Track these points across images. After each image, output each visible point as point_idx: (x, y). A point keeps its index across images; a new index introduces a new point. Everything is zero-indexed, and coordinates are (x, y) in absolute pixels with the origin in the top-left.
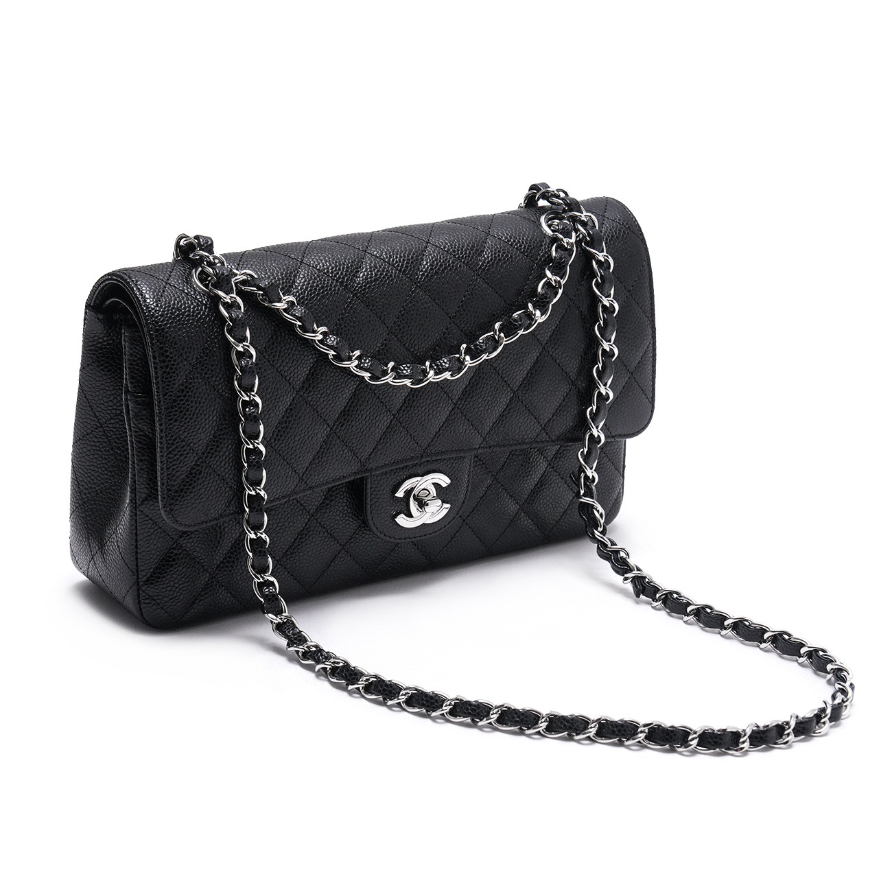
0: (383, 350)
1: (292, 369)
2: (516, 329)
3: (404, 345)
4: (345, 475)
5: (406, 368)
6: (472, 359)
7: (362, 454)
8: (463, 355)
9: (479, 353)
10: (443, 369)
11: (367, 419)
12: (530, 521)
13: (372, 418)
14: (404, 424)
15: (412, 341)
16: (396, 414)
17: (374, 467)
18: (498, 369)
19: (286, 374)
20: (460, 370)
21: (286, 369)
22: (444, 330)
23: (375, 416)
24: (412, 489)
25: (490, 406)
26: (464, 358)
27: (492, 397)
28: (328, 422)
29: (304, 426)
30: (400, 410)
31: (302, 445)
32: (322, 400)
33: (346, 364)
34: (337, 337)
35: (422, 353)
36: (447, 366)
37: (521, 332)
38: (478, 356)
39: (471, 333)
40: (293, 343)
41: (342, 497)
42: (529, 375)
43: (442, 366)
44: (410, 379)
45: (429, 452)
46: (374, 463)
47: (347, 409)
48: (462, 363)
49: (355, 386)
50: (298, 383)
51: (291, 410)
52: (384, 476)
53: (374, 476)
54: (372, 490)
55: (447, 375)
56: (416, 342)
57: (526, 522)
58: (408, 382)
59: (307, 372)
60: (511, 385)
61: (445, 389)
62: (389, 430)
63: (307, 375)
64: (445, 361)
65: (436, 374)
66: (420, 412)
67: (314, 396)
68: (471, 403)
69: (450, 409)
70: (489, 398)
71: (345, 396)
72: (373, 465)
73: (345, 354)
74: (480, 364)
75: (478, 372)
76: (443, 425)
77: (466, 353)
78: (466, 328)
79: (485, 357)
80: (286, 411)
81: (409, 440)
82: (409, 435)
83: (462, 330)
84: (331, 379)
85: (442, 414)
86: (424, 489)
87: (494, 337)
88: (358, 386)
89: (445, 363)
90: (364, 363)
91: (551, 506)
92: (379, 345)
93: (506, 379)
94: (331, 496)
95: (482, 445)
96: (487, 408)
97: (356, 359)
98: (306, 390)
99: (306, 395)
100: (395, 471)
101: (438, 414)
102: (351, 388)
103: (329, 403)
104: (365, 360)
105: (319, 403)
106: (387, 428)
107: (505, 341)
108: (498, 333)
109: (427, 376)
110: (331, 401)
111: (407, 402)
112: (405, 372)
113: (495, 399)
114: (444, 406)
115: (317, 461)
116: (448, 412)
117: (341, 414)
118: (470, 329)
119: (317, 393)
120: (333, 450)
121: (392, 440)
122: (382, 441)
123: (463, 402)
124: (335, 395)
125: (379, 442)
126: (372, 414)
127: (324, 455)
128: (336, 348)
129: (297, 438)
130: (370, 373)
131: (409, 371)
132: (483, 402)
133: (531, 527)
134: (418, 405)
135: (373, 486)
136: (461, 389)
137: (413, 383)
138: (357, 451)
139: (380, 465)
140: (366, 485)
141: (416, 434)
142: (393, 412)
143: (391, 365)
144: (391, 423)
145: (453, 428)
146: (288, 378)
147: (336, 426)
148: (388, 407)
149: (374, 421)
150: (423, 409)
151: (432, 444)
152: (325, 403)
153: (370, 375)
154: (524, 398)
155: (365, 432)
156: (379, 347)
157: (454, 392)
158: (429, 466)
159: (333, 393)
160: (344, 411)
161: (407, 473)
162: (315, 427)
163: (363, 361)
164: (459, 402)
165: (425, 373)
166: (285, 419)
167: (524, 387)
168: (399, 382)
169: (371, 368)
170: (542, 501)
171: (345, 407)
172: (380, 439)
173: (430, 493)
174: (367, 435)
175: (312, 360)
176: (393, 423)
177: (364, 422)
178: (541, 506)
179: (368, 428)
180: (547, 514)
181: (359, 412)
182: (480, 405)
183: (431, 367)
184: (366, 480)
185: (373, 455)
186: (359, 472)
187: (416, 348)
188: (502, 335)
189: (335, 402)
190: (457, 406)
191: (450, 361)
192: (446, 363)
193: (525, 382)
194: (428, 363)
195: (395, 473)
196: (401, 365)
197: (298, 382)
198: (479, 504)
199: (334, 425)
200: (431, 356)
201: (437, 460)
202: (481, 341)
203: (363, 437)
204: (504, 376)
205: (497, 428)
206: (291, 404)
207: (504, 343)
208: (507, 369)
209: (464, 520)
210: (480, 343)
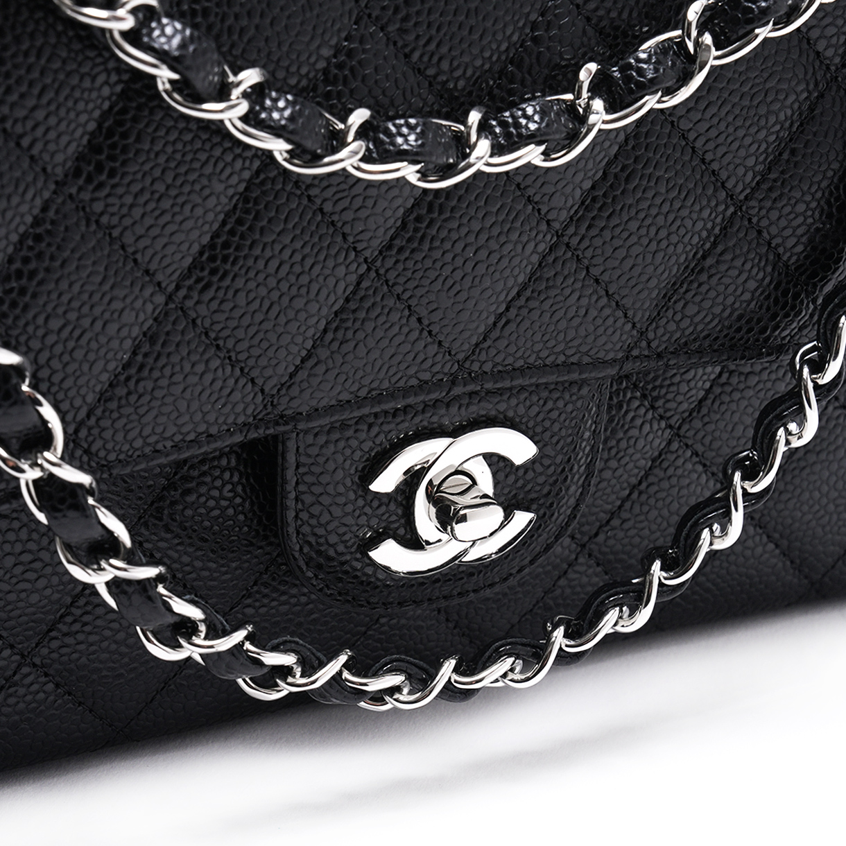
0: (340, 66)
1: (40, 115)
2: (750, 21)
3: (406, 56)
4: (214, 430)
5: (405, 130)
6: (610, 109)
7: (269, 372)
8: (585, 95)
9: (631, 92)
10: (520, 135)
11: (282, 273)
12: (771, 546)
13: (298, 269)
14: (399, 289)
15: (432, 46)
16: (374, 261)
17: (304, 409)
18: (692, 136)
19: (19, 129)
20: (573, 138)
21: (20, 113)
22: (533, 17)
23: (309, 262)
24: (424, 471)
25: (664, 244)
26: (588, 108)
27: (671, 217)
28: (160, 277)
29: (76, 288)
30: (389, 247)
31: (71, 344)
32: (137, 212)
33: (211, 111)
34: (185, 25)
35: (461, 84)
36: (533, 126)
37: (764, 33)
38: (630, 99)
39: (617, 28)
40: (45, 34)
41: (218, 483)
42: (785, 156)
43: (517, 125)
44: (418, 162)
45: (476, 367)
46: (307, 395)
47: (220, 241)
48: (580, 119)
49: (247, 175)
50: (62, 156)
51: (38, 238)
52: (335, 436)
53: (306, 432)
54: (301, 470)
55: (532, 154)
56: (444, 50)
57: (759, 550)
58: (410, 172)
59: (92, 126)
60: (729, 185)
61: (530, 192)
62: (352, 305)
63: (92, 134)
64: (530, 111)
65: (497, 150)
66: (449, 257)
67: (111, 200)
68: (607, 235)
69: (541, 247)
70: (660, 220)
71: (212, 201)
72: (303, 404)
73: (205, 79)
74: (639, 122)
75: (632, 143)
76: (519, 295)
77: (595, 90)
78: (601, 13)
79: (651, 102)
80: (21, 242)
81: (415, 334)
82: (413, 319)
83: (588, 19)
84: (169, 149)
85: (516, 261)
86: (457, 472)
87: (682, 45)
88: (258, 172)
89: (530, 115)
90: (270, 111)
91: (831, 507)
92: (326, 52)
93: (715, 166)
94: (186, 479)
95: (635, 352)
96: (653, 246)
97: (245, 95)
98: (89, 180)
99: (86, 196)
100: (372, 420)
101: (505, 262)
102: (234, 180)
103: (162, 221)
104: (275, 101)
105: (127, 222)
106: (347, 300)
107: (714, 58)
108: (694, 33)
109: (469, 155)
110: (167, 217)
111: (411, 227)
112: (400, 140)
113: (678, 223)
114: (525, 238)
115: (121, 391)
116: (535, 259)
117: (201, 253)
118: (614, 14)
119: (120, 191)
120: (175, 359)
121: (360, 335)
122: (330, 336)
123: (582, 231)
124: (180, 200)
125: (322, 338)
126: (298, 257)
127: (145, 373)
128: (176, 59)
129: (55, 324)
130: (288, 141)
131: (412, 138)
132: (643, 231)
133: (774, 561)
134: (444, 234)
135: (303, 459)
136: (578, 193)
137: (424, 176)
138: (251, 362)
139: (324, 403)
140: (284, 458)
141: (436, 317)
142: (367, 253)
143: (359, 116)
144: (358, 284)
145: (550, 302)
146: (25, 142)
147: (182, 293)
148: (351, 239)
149: (305, 279)
150: (459, 246)
151: (486, 345)
152: (149, 221)
153: (289, 147)
154: (764, 223)
155: (276, 309)
156: (328, 60)
157: (558, 201)
158: (473, 408)
159: (173, 192)
160: (212, 246)
161: (408, 427)
162: (116, 292)
163: (268, 102)
164: (571, 230)
165: (462, 146)
166: (17, 265)
167: (770, 189)
168: (378, 172)
169: (291, 127)
170: (807, 495)
171: (216, 235)
172: (325, 331)
173: (474, 483)
174: (282, 320)
175: (106, 91)
176: (365, 284)
177: (272, 282)
178: (805, 508)
179: (285, 300)
180: (819, 530)
181: (257, 251)
182: (634, 239)
183: (483, 128)
184: (284, 443)
185: (302, 375)
186: (259, 422)
187: (445, 65)
188: (707, 39)
189: (179, 218)
190: (566, 239)
191: (543, 113)
192: (529, 118)
193: (772, 176)
194: (474, 117)
195: (370, 426)
196: (392, 119)
197: (60, 158)
198: (628, 505)
199: (178, 288)
200: (490, 94)
201: (500, 392)
202: (643, 56)
203: (267, 326)
204: (709, 157)
205: (681, 303)
206: (37, 222)
207: (712, 62)
208: (721, 139)
209: (583, 546)
210: (638, 60)
